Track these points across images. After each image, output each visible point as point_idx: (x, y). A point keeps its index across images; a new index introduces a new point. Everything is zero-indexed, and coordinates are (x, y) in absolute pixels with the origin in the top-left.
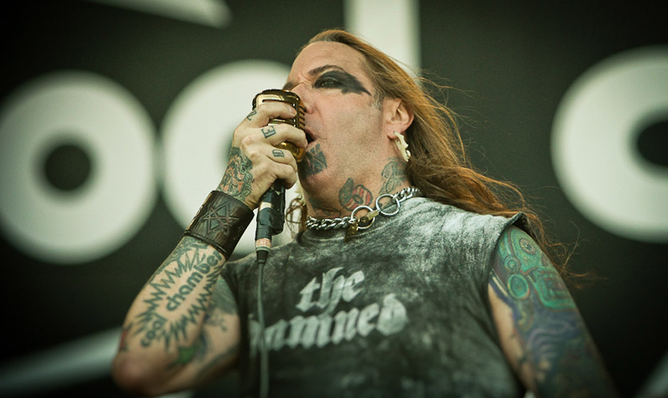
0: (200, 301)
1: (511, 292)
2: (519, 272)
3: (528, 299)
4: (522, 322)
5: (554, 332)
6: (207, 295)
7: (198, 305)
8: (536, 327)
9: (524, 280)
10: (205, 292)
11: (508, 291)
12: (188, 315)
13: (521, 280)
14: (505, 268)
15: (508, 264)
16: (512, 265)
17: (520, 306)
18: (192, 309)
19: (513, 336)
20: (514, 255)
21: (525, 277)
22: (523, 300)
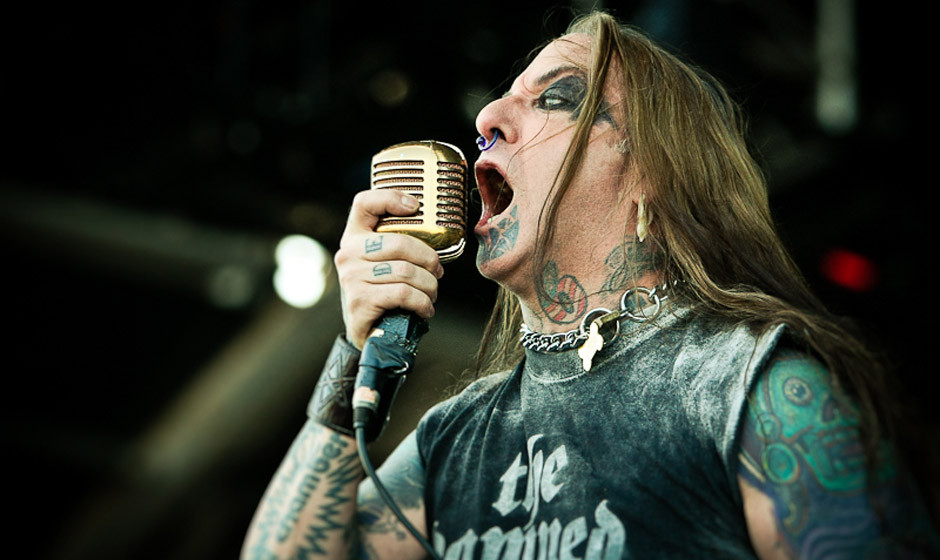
0: (323, 518)
1: (770, 474)
2: (780, 440)
3: (798, 481)
4: (789, 521)
5: (845, 530)
6: (335, 504)
7: (321, 524)
8: (814, 526)
9: (789, 452)
10: (329, 501)
11: (764, 473)
12: (306, 545)
13: (783, 452)
14: (757, 436)
15: (762, 428)
16: (768, 428)
17: (786, 495)
18: (310, 533)
19: (778, 544)
20: (772, 413)
21: (790, 446)
22: (790, 485)
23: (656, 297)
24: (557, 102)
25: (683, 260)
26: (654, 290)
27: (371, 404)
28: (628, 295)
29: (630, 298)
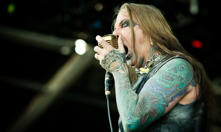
23: (159, 55)
24: (126, 25)
25: (161, 47)
26: (158, 54)
27: (109, 94)
28: (153, 57)
29: (154, 57)
